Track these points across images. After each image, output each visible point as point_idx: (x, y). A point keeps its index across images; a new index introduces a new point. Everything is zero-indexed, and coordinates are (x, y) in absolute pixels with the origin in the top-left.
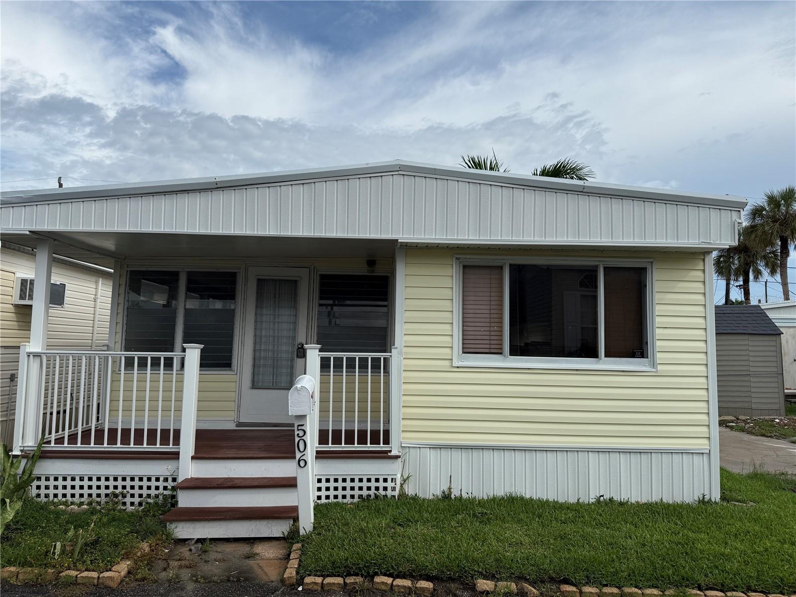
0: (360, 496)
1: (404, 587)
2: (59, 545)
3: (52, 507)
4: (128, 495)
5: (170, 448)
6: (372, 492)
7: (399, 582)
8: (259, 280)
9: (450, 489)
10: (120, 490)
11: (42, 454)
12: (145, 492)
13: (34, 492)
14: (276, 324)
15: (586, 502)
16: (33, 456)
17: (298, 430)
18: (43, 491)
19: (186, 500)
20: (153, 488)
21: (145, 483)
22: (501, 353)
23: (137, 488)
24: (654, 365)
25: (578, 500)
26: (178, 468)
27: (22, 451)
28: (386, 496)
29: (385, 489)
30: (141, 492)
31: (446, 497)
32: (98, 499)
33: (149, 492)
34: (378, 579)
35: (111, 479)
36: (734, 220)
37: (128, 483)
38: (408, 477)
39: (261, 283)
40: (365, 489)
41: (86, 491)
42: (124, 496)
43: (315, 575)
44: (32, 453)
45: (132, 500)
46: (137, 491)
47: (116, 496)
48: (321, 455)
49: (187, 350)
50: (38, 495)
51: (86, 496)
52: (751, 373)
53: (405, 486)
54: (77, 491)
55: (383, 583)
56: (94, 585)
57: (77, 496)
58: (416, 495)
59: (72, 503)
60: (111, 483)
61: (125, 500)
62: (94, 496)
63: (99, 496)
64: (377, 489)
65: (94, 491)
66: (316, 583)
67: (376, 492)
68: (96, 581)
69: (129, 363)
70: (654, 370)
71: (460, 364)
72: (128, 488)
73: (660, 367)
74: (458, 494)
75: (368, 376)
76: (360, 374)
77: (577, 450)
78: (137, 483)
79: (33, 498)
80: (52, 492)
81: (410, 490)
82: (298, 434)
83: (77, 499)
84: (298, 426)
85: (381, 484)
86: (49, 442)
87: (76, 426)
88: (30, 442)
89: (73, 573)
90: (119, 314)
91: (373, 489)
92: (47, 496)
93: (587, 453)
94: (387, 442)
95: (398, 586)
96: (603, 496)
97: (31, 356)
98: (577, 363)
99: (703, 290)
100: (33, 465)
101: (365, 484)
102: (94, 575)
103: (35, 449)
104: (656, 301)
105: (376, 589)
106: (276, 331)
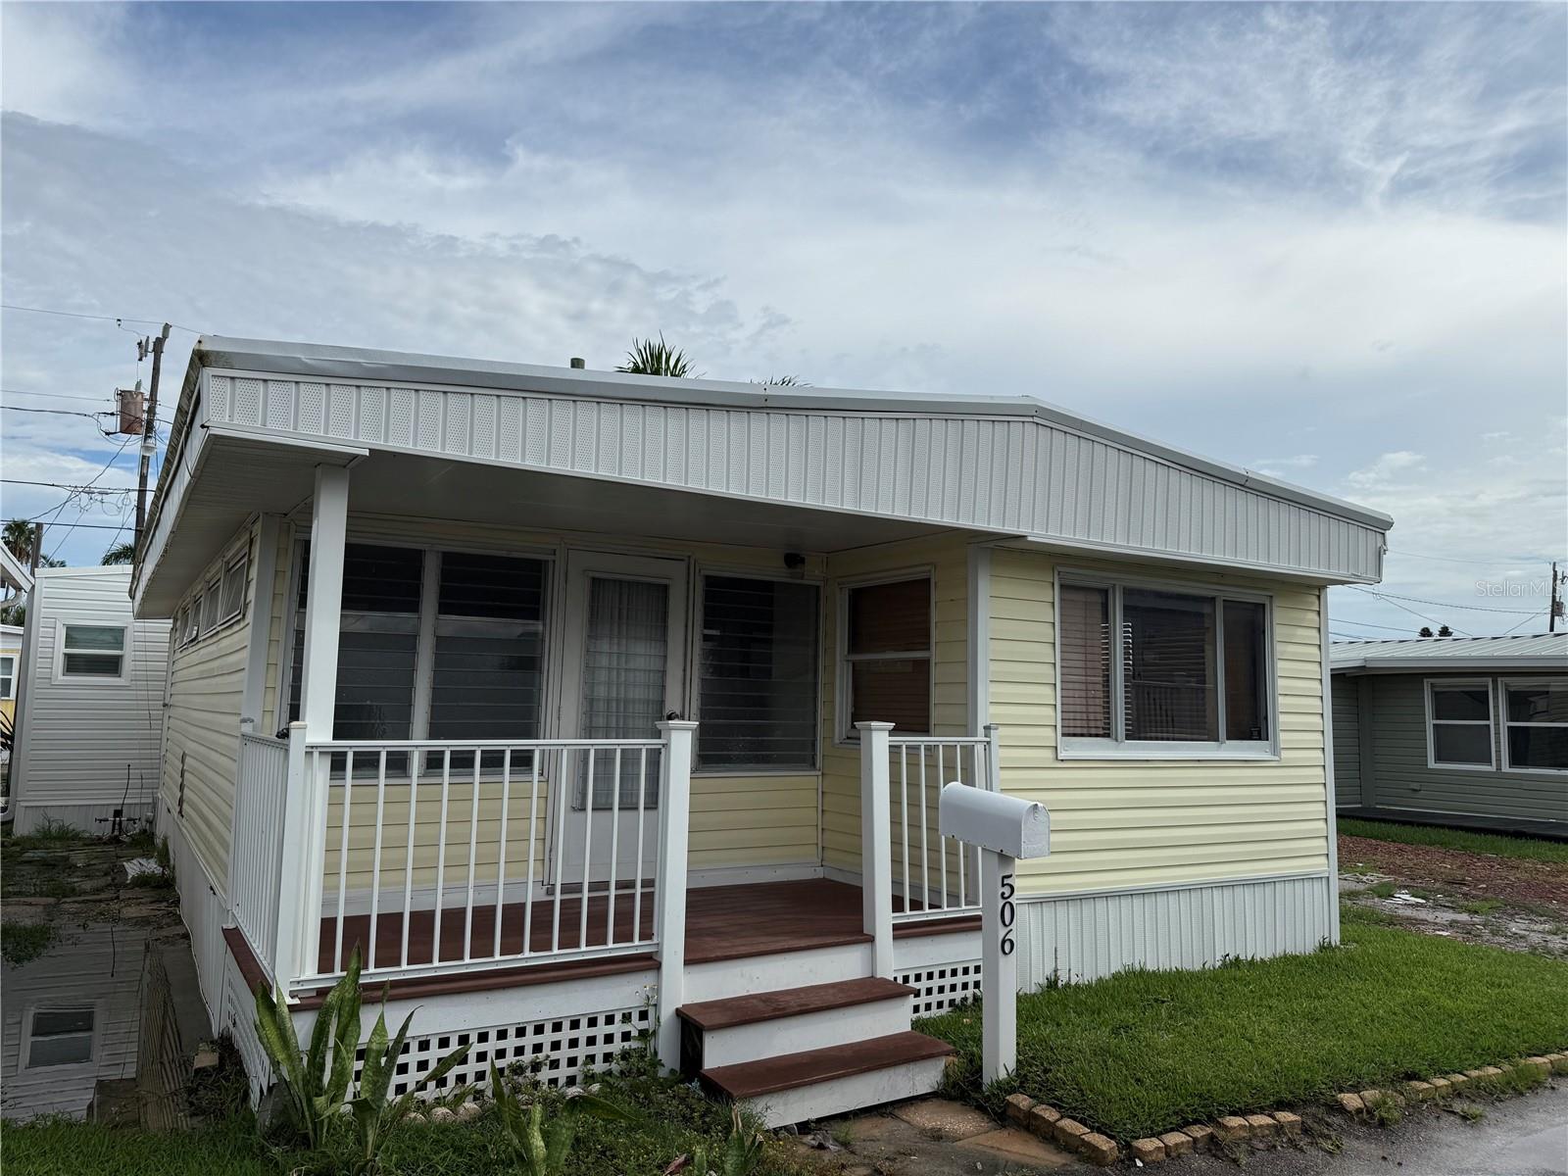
1: (1268, 1126)
4: (546, 1065)
5: (637, 946)
6: (969, 992)
8: (593, 580)
9: (1056, 971)
10: (528, 1055)
12: (582, 1052)
14: (623, 674)
15: (1212, 967)
17: (1003, 885)
19: (723, 1051)
20: (600, 1040)
21: (583, 1032)
22: (1108, 735)
23: (565, 1045)
24: (1275, 751)
25: (1204, 965)
26: (660, 987)
30: (573, 1053)
31: (1053, 985)
33: (592, 1050)
35: (512, 1032)
36: (1379, 545)
37: (548, 1037)
39: (597, 586)
42: (539, 1069)
43: (1146, 1137)
45: (554, 1075)
46: (564, 1053)
49: (672, 735)
60: (511, 1043)
61: (539, 1077)
65: (472, 1068)
70: (1277, 758)
71: (1066, 755)
72: (547, 1050)
73: (1284, 754)
74: (1066, 979)
77: (1200, 888)
78: (566, 1034)
82: (1003, 894)
84: (1005, 877)
91: (970, 986)
96: (1228, 955)
98: (1198, 750)
104: (1278, 655)
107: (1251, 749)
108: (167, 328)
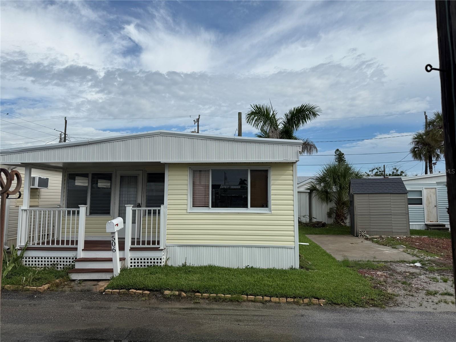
0: (148, 266)
1: (139, 293)
2: (25, 278)
3: (30, 269)
4: (59, 265)
5: (74, 246)
6: (152, 264)
7: (138, 291)
8: (121, 176)
9: (185, 263)
10: (56, 262)
11: (27, 249)
12: (65, 263)
13: (24, 263)
14: (129, 195)
15: (241, 268)
16: (24, 249)
17: (112, 238)
18: (28, 263)
19: (78, 266)
20: (68, 262)
21: (65, 260)
22: (208, 207)
23: (62, 262)
25: (237, 267)
26: (77, 254)
27: (20, 247)
28: (158, 265)
29: (157, 262)
30: (64, 263)
31: (184, 266)
32: (48, 266)
33: (67, 263)
34: (131, 290)
35: (53, 258)
37: (59, 260)
38: (169, 258)
39: (122, 177)
40: (149, 262)
41: (43, 263)
42: (58, 265)
43: (110, 289)
44: (23, 248)
45: (61, 266)
46: (62, 263)
47: (54, 265)
48: (132, 249)
49: (80, 208)
50: (26, 264)
51: (43, 265)
52: (392, 213)
53: (168, 262)
54: (40, 263)
55: (132, 291)
56: (35, 291)
57: (40, 265)
58: (172, 265)
59: (38, 267)
60: (53, 260)
61: (58, 266)
62: (46, 265)
63: (48, 265)
64: (154, 262)
65: (46, 263)
66: (109, 291)
67: (154, 264)
68: (35, 290)
69: (69, 212)
70: (270, 213)
71: (191, 211)
72: (59, 262)
74: (189, 265)
75: (156, 217)
76: (153, 216)
78: (62, 260)
79: (24, 265)
80: (31, 263)
81: (169, 264)
82: (112, 240)
83: (40, 266)
84: (112, 236)
85: (156, 261)
86: (35, 244)
87: (45, 239)
88: (23, 244)
89: (28, 287)
90: (64, 192)
91: (153, 263)
92: (29, 264)
93: (238, 248)
94: (158, 243)
95: (137, 292)
96: (249, 266)
97: (23, 211)
98: (239, 210)
99: (292, 178)
100: (23, 252)
101: (149, 261)
102: (35, 288)
103: (25, 246)
105: (130, 294)
106: (129, 198)
107: (260, 210)
108: (199, 116)
